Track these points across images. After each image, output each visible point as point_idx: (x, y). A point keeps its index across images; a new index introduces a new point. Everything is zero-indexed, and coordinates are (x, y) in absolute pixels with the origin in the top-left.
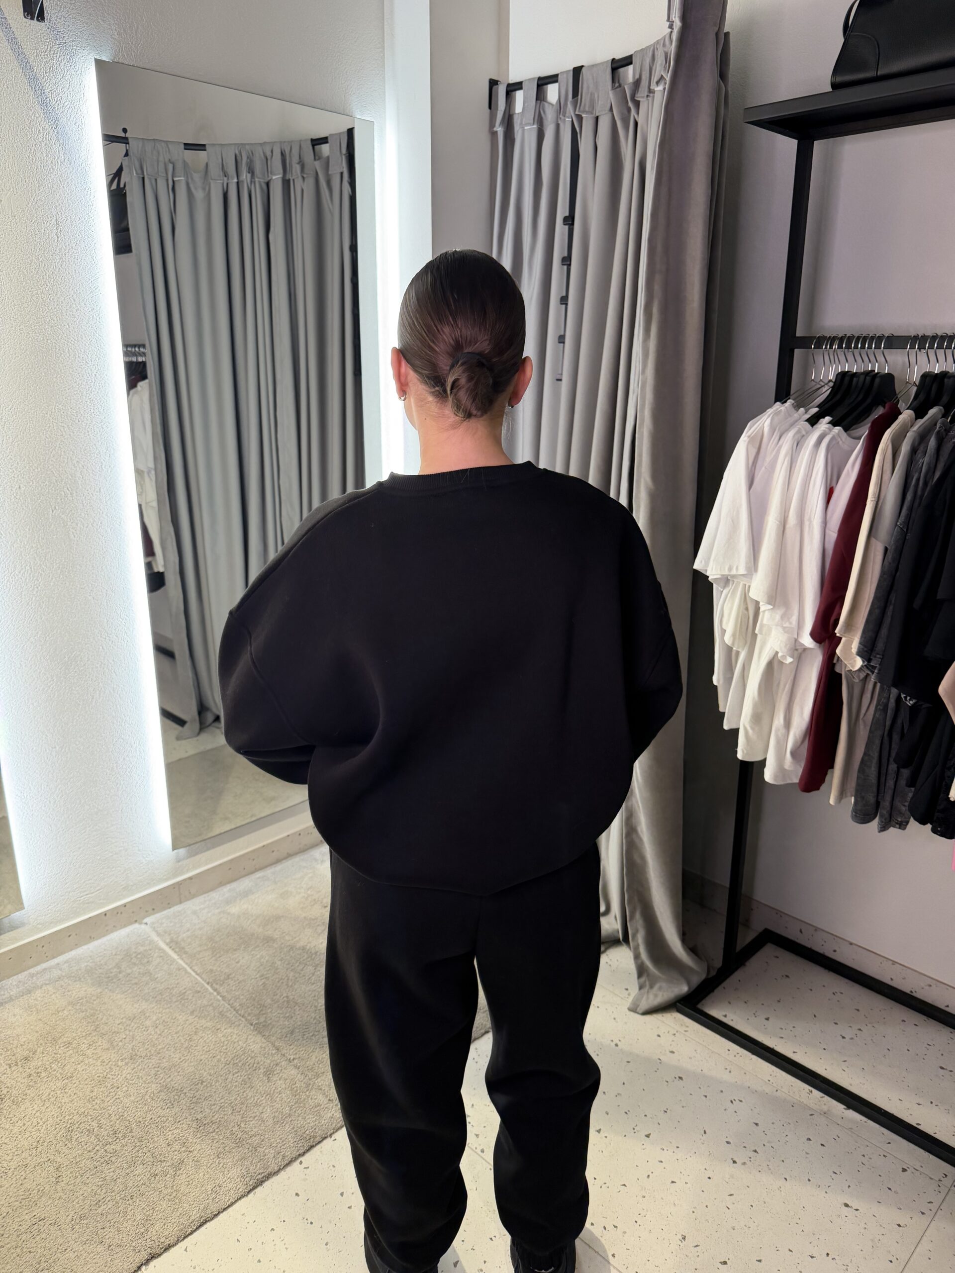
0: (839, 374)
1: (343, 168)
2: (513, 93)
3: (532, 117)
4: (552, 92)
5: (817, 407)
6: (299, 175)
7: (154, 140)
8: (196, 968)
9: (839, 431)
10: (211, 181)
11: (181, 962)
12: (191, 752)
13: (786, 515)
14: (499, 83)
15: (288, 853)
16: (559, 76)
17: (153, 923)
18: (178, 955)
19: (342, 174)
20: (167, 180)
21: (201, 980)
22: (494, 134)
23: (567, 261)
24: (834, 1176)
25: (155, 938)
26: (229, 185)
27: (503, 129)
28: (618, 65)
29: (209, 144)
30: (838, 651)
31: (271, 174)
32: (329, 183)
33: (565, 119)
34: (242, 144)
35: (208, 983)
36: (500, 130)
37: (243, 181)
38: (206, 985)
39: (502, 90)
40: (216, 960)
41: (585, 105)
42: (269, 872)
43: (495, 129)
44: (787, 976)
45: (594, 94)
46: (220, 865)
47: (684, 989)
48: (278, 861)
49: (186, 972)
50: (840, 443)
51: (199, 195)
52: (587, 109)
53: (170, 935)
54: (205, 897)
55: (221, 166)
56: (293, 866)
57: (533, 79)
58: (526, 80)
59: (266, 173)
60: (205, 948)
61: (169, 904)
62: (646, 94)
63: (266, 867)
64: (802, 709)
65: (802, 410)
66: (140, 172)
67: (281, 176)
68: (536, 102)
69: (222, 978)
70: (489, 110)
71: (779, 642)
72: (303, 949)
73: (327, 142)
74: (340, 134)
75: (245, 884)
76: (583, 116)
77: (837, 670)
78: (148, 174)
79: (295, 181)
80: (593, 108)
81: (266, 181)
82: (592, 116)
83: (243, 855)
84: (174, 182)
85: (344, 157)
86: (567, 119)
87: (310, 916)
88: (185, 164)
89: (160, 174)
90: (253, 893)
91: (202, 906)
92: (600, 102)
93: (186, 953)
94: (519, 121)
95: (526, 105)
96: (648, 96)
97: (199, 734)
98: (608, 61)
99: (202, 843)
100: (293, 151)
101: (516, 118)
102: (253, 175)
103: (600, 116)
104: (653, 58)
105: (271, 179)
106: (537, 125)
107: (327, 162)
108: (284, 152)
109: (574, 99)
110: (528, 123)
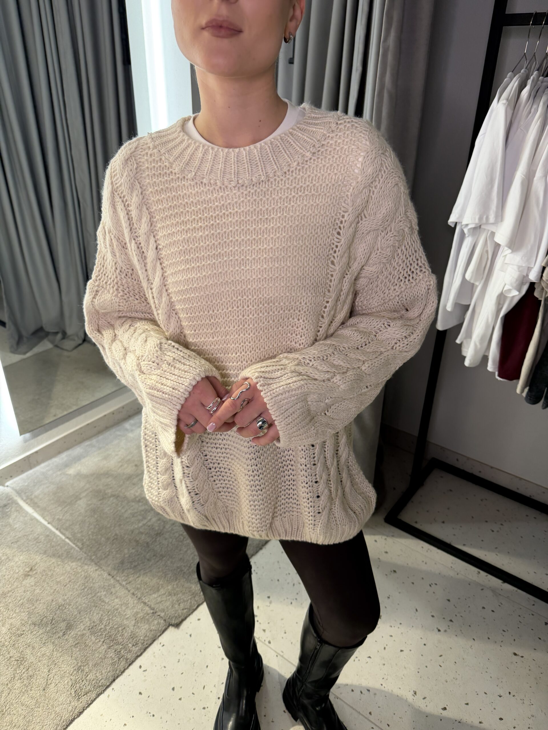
8: (47, 519)
11: (35, 514)
15: (106, 427)
17: (12, 485)
18: (33, 509)
21: (52, 527)
24: (503, 633)
25: (15, 496)
38: (56, 532)
40: (62, 511)
44: (451, 491)
49: (39, 521)
53: (25, 493)
54: (48, 462)
56: (111, 436)
60: (53, 502)
61: (23, 471)
63: (91, 437)
69: (67, 524)
83: (74, 432)
87: (126, 473)
99: (41, 428)
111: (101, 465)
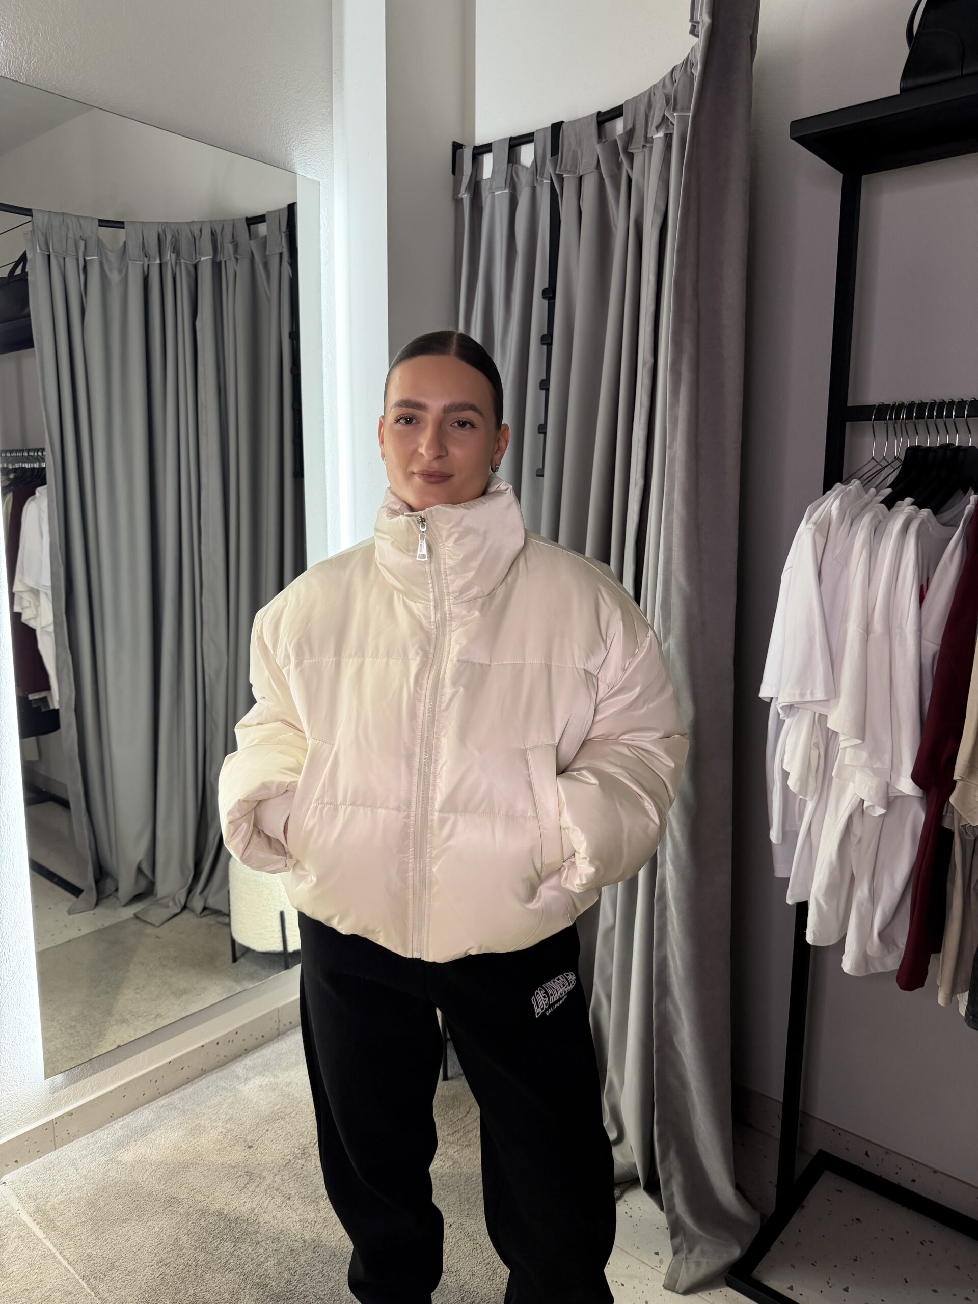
0: (908, 449)
1: (283, 247)
2: (480, 157)
3: (504, 180)
4: (527, 154)
5: (888, 487)
6: (232, 256)
7: (63, 213)
8: (67, 1253)
9: (928, 514)
10: (129, 262)
11: (48, 1243)
12: (86, 930)
13: (869, 620)
14: (463, 147)
16: (535, 134)
17: (13, 1182)
18: (44, 1233)
19: (281, 254)
20: (78, 259)
21: (74, 1273)
22: (458, 202)
23: (547, 340)
25: (15, 1205)
26: (150, 266)
27: (469, 196)
28: (604, 118)
29: (128, 221)
30: (952, 799)
31: (199, 254)
32: (266, 265)
33: (542, 181)
34: (167, 223)
35: (83, 1278)
36: (465, 196)
37: (166, 263)
38: (81, 1280)
39: (467, 155)
40: (97, 1238)
41: (566, 165)
42: (176, 1097)
43: (460, 195)
44: (858, 1220)
45: (577, 152)
46: (111, 1092)
47: (736, 1252)
48: (189, 1081)
49: (55, 1257)
50: (930, 528)
51: (115, 277)
52: (569, 168)
53: (35, 1200)
54: (87, 1139)
55: (141, 247)
56: (208, 1088)
57: (505, 139)
58: (495, 141)
59: (194, 254)
60: (84, 1220)
61: (38, 1151)
62: (642, 143)
63: (173, 1090)
64: (892, 877)
65: (872, 490)
66: (44, 248)
67: (210, 257)
68: (508, 166)
69: (104, 1268)
70: (452, 175)
71: (867, 789)
72: (219, 1213)
73: (264, 221)
74: (280, 210)
75: (145, 1115)
76: (565, 176)
77: (946, 824)
78: (54, 251)
79: (228, 263)
80: (576, 166)
81: (194, 263)
82: (575, 175)
83: (143, 1076)
84: (85, 261)
85: (283, 235)
86: (545, 181)
87: (229, 1163)
88: (99, 242)
89: (69, 252)
90: (153, 1130)
91: (83, 1152)
92: (583, 160)
93: (55, 1228)
94: (488, 187)
95: (496, 168)
96: (644, 146)
97: (97, 904)
98: (592, 115)
99: (86, 1064)
100: (226, 230)
101: (483, 184)
102: (178, 255)
103: (584, 175)
104: (650, 105)
105: (200, 261)
106: (509, 189)
107: (264, 242)
108: (214, 232)
109: (553, 158)
110: (498, 189)
111: (184, 1146)
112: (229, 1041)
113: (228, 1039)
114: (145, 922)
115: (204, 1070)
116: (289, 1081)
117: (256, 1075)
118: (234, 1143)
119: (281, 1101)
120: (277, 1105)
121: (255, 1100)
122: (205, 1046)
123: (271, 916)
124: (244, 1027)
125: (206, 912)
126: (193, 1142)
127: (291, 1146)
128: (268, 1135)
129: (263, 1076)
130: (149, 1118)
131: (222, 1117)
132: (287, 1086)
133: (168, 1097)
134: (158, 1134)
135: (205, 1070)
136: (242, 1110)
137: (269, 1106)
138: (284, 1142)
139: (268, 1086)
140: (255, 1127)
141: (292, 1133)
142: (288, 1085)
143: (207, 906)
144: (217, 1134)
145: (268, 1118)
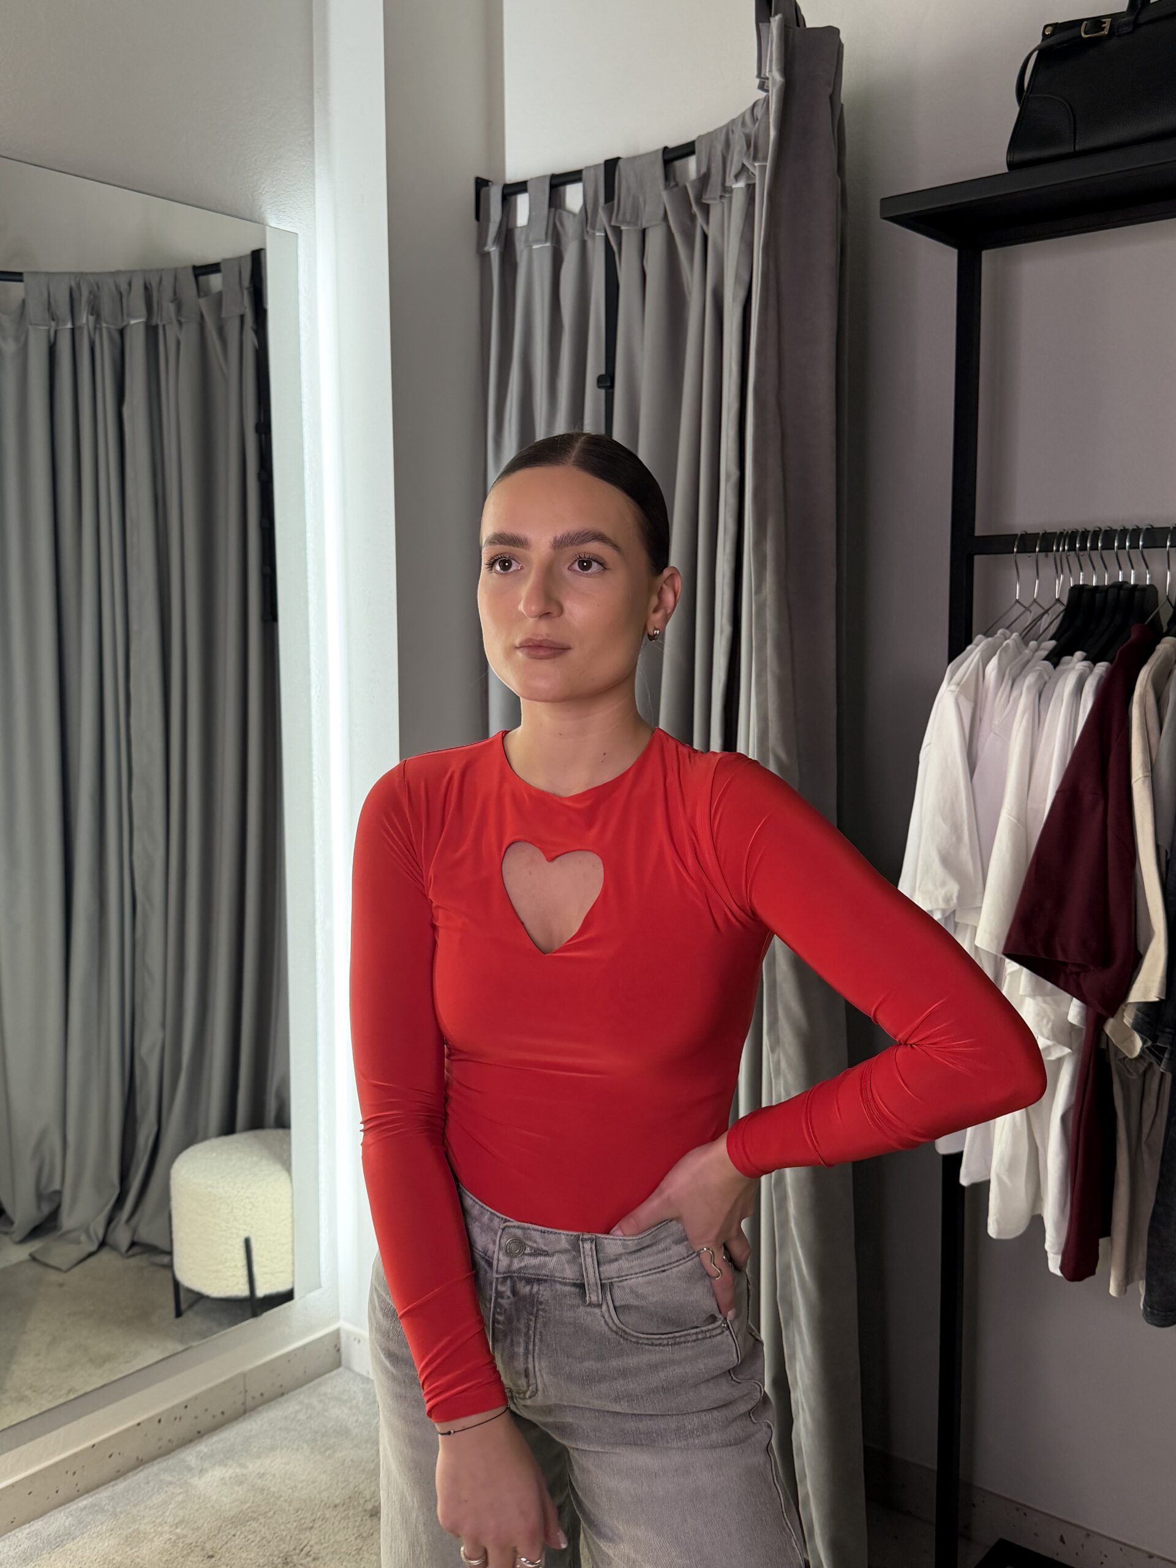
0: (1071, 589)
1: (245, 308)
2: (513, 198)
3: (544, 230)
4: (574, 197)
5: (1050, 639)
6: (173, 318)
10: (30, 327)
14: (490, 184)
15: (138, 1459)
16: (584, 172)
19: (242, 317)
22: (484, 257)
26: (58, 332)
27: (498, 249)
28: (672, 156)
29: (28, 272)
30: (1107, 1027)
31: (128, 317)
32: (221, 331)
33: (594, 234)
34: (81, 274)
36: (493, 250)
37: (81, 328)
39: (495, 195)
41: (624, 214)
43: (486, 249)
45: (638, 197)
51: (9, 348)
52: (628, 217)
55: (46, 306)
57: (545, 176)
58: (531, 179)
59: (119, 315)
62: (719, 193)
65: (1033, 644)
67: (143, 320)
68: (549, 211)
70: (475, 221)
73: (218, 271)
74: (239, 259)
76: (623, 228)
79: (167, 328)
80: (638, 216)
81: (120, 326)
82: (636, 228)
85: (246, 292)
86: (598, 234)
92: (647, 208)
94: (523, 238)
95: (534, 214)
96: (721, 197)
98: (656, 151)
100: (164, 282)
101: (517, 233)
102: (98, 317)
103: (648, 228)
104: (727, 144)
105: (128, 324)
106: (552, 243)
107: (218, 300)
108: (148, 286)
109: (608, 204)
110: (537, 241)
111: (117, 1558)
112: (176, 1419)
113: (174, 1415)
114: (46, 1265)
115: (140, 1460)
116: (262, 1471)
117: (214, 1465)
118: (188, 1553)
119: (252, 1498)
120: (246, 1503)
121: (214, 1498)
122: (141, 1424)
123: (232, 1245)
124: (196, 1398)
125: (135, 1250)
126: (129, 1553)
127: (268, 1554)
128: (235, 1541)
129: (226, 1465)
130: (67, 1524)
131: (170, 1520)
132: (259, 1478)
133: (92, 1496)
134: (80, 1543)
135: (142, 1460)
136: (197, 1510)
137: (235, 1504)
138: (258, 1550)
139: (232, 1480)
140: (217, 1531)
141: (270, 1537)
142: (262, 1476)
143: (136, 1239)
144: (163, 1542)
145: (233, 1520)
